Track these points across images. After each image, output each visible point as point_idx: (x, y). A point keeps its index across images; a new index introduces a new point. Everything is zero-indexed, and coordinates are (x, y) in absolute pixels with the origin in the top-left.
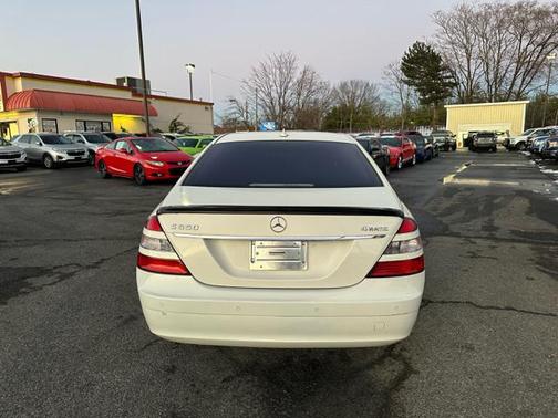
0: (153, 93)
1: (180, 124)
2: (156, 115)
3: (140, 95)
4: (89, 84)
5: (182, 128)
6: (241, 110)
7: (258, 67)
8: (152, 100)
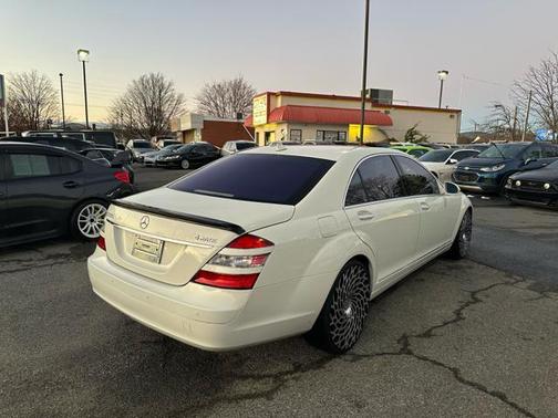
0: (394, 103)
1: (416, 133)
2: (391, 124)
3: (381, 106)
4: (334, 98)
5: (417, 137)
6: (507, 118)
7: (538, 67)
8: (391, 110)
